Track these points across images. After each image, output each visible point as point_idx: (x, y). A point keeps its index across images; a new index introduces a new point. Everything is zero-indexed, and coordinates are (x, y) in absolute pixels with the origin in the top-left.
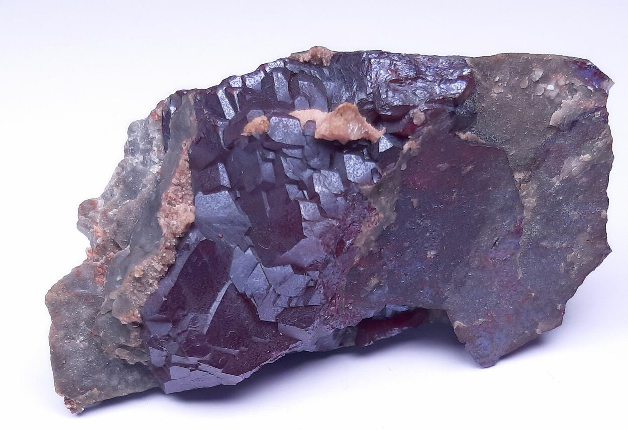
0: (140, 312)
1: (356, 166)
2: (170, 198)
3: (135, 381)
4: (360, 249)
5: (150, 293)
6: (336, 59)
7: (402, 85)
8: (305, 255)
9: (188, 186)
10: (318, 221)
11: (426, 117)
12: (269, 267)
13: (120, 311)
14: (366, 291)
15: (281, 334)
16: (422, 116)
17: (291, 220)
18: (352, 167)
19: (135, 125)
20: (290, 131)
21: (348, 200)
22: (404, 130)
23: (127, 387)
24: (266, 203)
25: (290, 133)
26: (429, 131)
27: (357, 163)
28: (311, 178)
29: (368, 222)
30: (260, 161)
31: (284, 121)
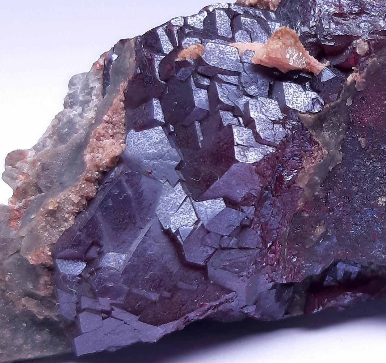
0: (50, 250)
1: (296, 94)
2: (99, 133)
3: (44, 341)
4: (303, 191)
5: (64, 229)
6: (283, 4)
7: (346, 19)
8: (238, 185)
9: (120, 125)
10: (253, 147)
11: (369, 48)
12: (198, 201)
13: (29, 249)
14: (312, 240)
15: (212, 282)
16: (366, 47)
17: (223, 145)
18: (291, 94)
19: (76, 78)
20: (227, 57)
21: (287, 128)
22: (347, 60)
23: (33, 348)
24: (199, 133)
25: (227, 59)
26: (374, 62)
27: (297, 91)
28: (247, 105)
29: (310, 157)
30: (194, 87)
31: (221, 48)
